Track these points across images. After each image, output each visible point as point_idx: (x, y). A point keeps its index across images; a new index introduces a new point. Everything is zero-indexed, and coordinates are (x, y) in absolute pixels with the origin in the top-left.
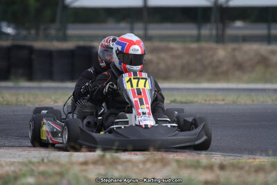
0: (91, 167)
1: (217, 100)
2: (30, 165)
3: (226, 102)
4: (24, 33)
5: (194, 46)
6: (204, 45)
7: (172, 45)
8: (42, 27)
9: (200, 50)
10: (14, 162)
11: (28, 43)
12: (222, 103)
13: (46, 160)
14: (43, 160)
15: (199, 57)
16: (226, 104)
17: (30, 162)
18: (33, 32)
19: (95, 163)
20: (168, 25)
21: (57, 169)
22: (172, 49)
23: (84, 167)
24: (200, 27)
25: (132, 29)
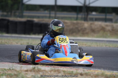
0: (29, 72)
1: (83, 45)
2: (5, 71)
3: (86, 46)
4: (5, 13)
5: (75, 22)
6: (79, 21)
7: (66, 21)
8: (13, 12)
9: (77, 24)
11: (7, 18)
12: (85, 46)
15: (77, 26)
16: (86, 47)
17: (5, 69)
18: (9, 13)
20: (65, 13)
22: (66, 23)
23: (26, 72)
24: (78, 14)
25: (50, 14)
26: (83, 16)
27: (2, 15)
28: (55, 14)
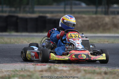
0: (44, 73)
1: (105, 42)
2: (16, 72)
4: (13, 9)
5: (94, 16)
6: (99, 16)
7: (84, 16)
8: (22, 7)
9: (97, 18)
10: (9, 70)
11: (16, 15)
12: (107, 43)
13: (23, 70)
14: (22, 69)
15: (96, 21)
16: (109, 43)
17: (16, 70)
18: (18, 9)
19: (46, 71)
21: (28, 73)
22: (84, 18)
23: (41, 73)
24: (97, 8)
25: (65, 8)
26: (104, 10)
27: (10, 12)
28: (71, 8)
